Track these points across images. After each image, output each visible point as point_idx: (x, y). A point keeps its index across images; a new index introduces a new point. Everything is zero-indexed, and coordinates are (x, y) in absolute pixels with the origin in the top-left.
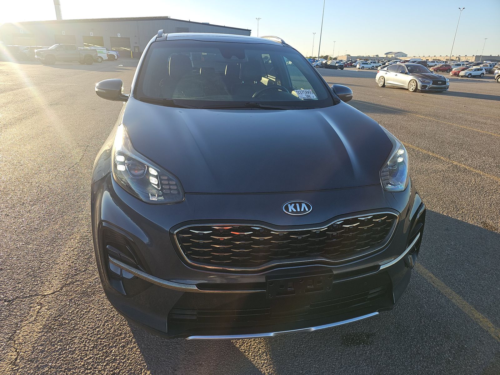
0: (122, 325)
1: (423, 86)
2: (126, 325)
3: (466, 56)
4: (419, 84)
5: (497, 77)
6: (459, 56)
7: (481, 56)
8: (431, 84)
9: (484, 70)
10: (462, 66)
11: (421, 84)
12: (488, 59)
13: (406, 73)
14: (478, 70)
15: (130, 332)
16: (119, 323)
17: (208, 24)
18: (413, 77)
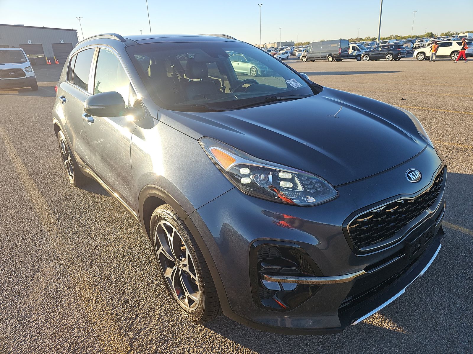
0: (237, 350)
1: (262, 71)
2: (242, 348)
3: (270, 43)
4: (259, 70)
5: (302, 57)
6: (265, 43)
7: (280, 42)
8: (267, 69)
9: (288, 53)
10: (271, 51)
11: (260, 69)
12: (285, 44)
13: (246, 62)
14: (285, 53)
15: (252, 352)
16: (233, 349)
17: (22, 26)
18: (253, 65)
